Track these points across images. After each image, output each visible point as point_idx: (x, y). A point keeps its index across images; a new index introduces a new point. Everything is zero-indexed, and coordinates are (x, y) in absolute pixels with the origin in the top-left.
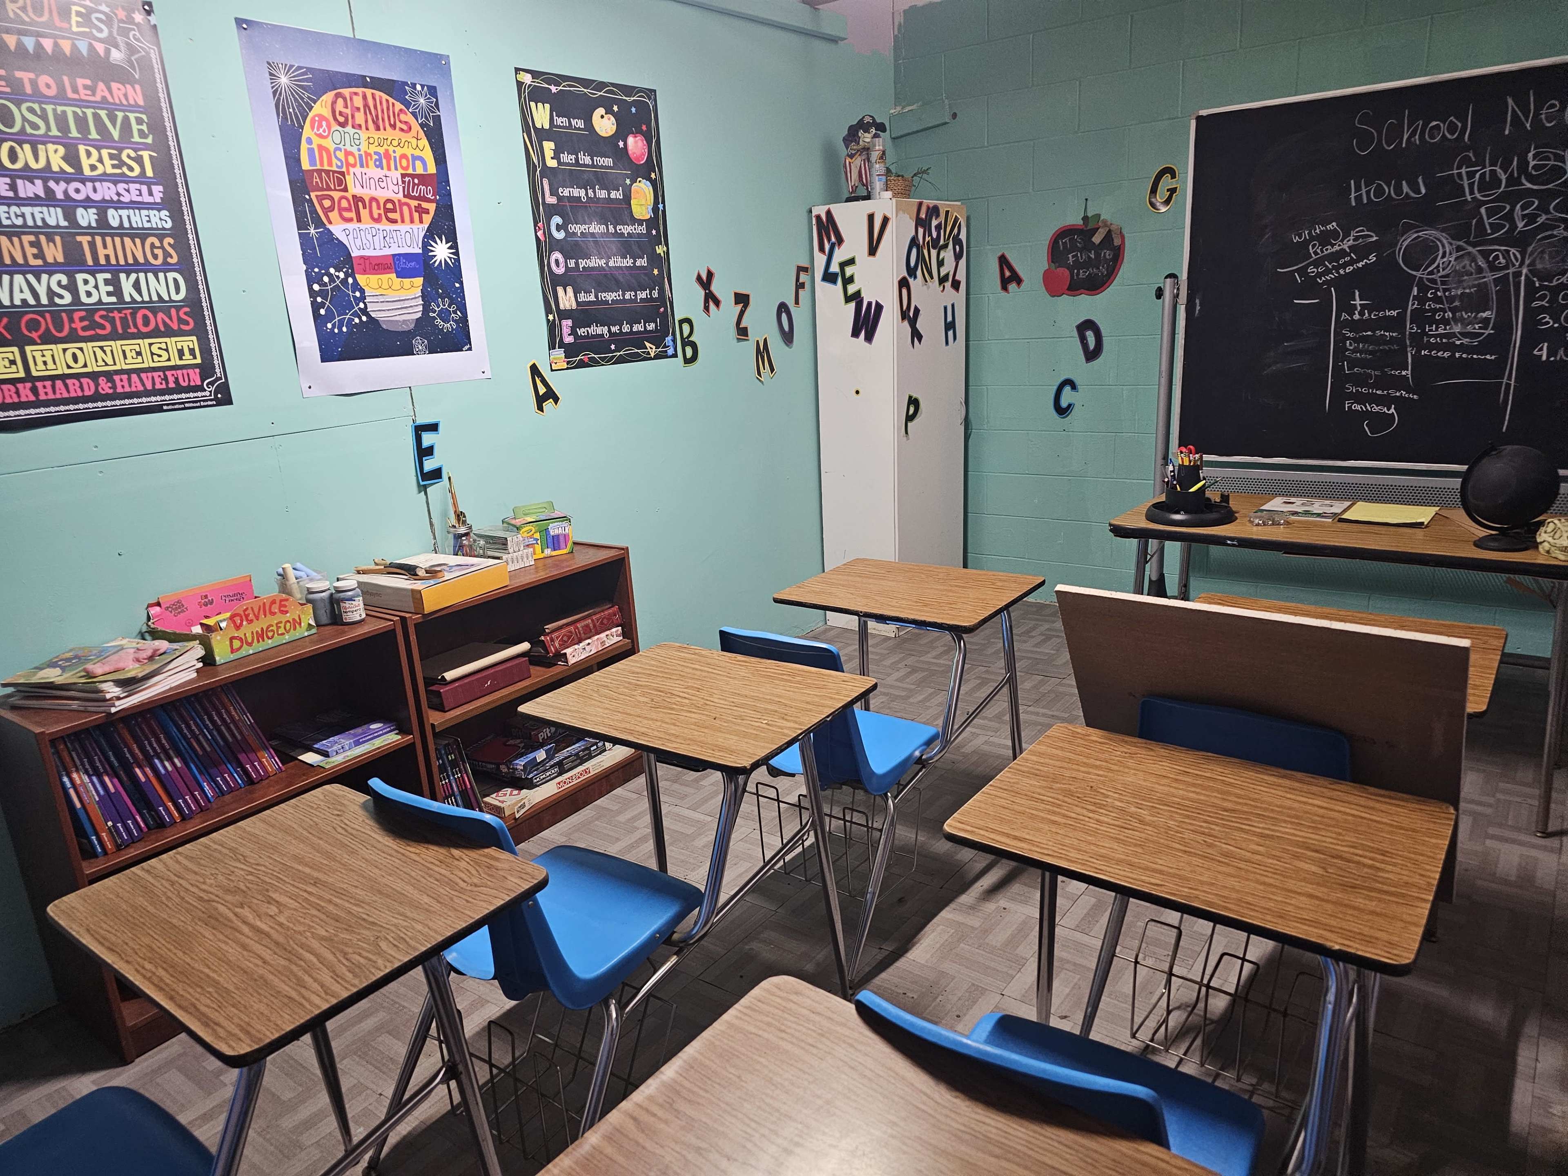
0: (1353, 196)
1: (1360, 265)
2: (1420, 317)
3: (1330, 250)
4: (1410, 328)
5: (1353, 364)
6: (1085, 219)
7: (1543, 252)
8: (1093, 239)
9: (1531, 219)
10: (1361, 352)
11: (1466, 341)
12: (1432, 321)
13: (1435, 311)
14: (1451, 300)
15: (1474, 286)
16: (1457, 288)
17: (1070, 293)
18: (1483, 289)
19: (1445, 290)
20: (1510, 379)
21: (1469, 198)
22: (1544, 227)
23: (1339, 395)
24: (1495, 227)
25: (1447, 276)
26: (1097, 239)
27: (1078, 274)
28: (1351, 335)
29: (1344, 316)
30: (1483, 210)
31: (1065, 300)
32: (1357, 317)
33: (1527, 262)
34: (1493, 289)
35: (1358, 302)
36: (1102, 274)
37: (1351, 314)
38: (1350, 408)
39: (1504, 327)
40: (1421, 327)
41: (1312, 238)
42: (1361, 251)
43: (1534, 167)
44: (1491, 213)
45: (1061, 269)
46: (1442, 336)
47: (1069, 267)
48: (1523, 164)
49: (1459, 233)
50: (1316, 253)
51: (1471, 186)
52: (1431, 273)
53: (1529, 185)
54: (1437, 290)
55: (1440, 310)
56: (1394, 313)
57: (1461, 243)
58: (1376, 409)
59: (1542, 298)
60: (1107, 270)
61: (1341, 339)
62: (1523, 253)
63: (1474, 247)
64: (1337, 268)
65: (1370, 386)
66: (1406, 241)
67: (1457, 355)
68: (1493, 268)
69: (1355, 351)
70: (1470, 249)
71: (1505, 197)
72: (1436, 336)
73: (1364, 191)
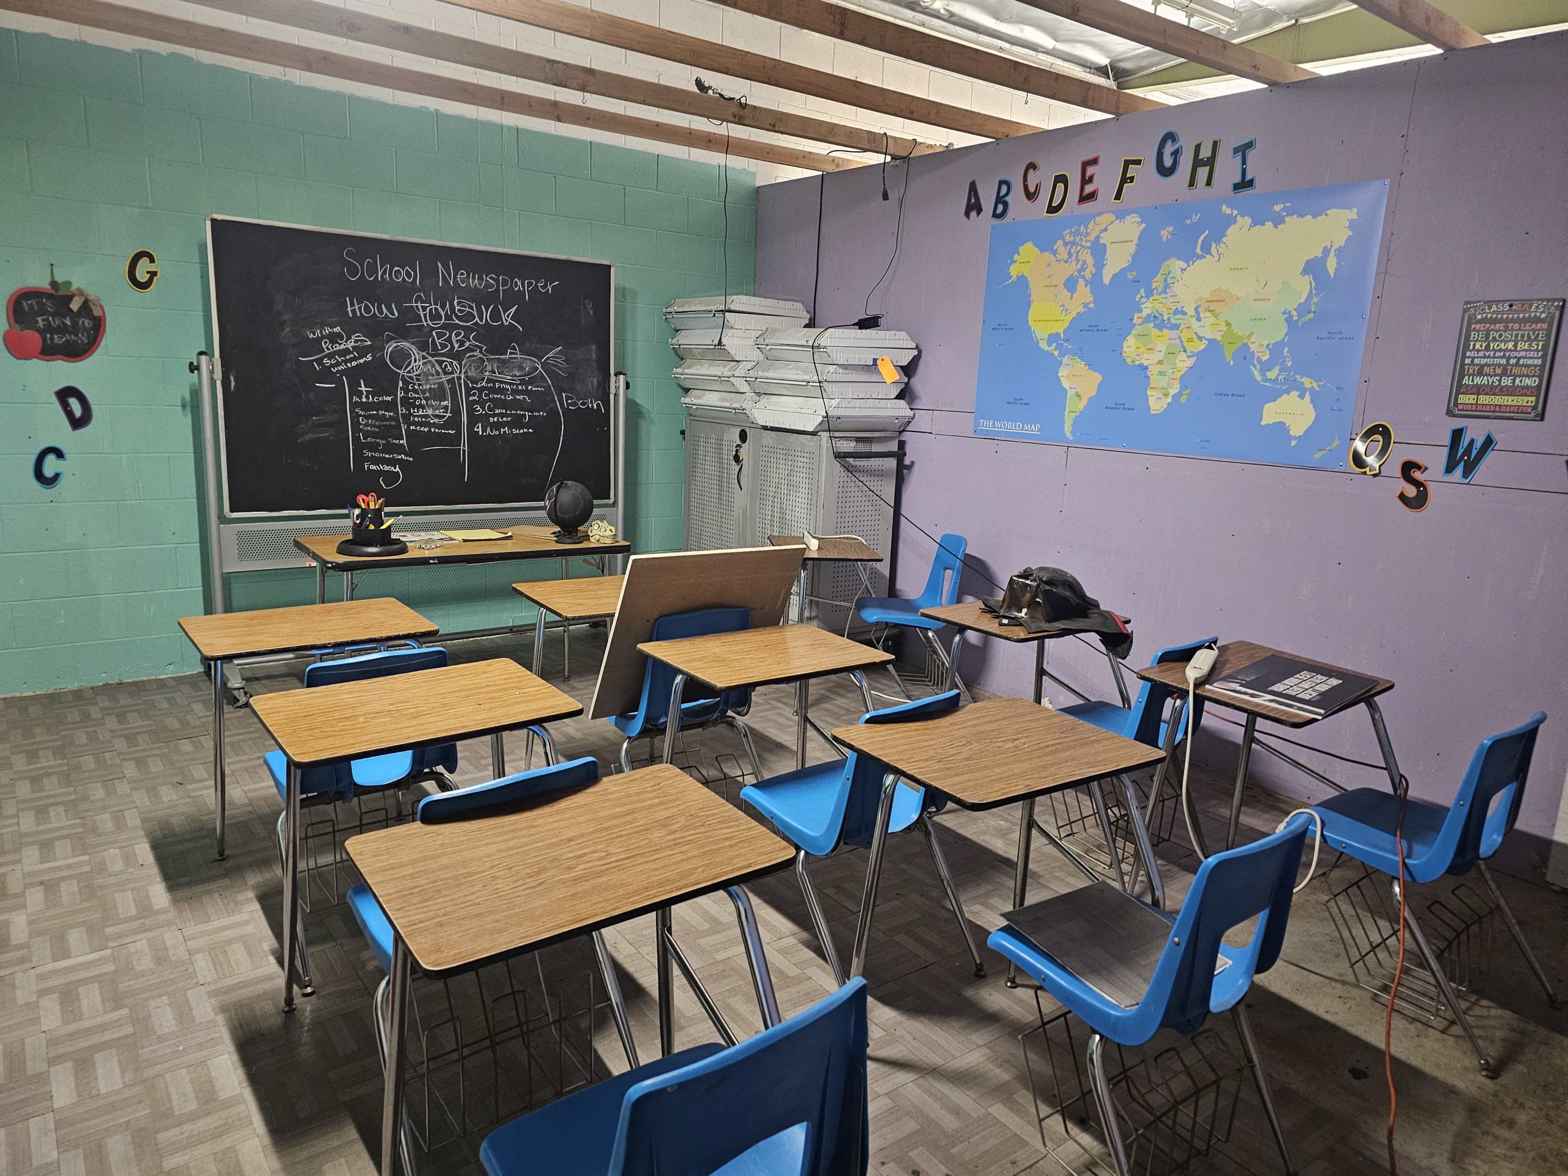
0: (349, 309)
1: (362, 361)
2: (405, 402)
3: (338, 347)
4: (401, 410)
5: (367, 435)
6: (54, 284)
7: (470, 365)
8: (71, 306)
9: (462, 344)
10: (371, 426)
11: (436, 420)
12: (414, 406)
13: (415, 399)
14: (424, 392)
15: (436, 384)
16: (426, 384)
17: (42, 356)
18: (441, 385)
19: (419, 385)
20: (464, 447)
21: (425, 324)
22: (468, 350)
23: (360, 459)
24: (444, 346)
25: (419, 375)
26: (75, 306)
27: (52, 339)
28: (362, 413)
29: (355, 399)
30: (434, 333)
31: (36, 365)
32: (364, 400)
33: (463, 371)
34: (447, 387)
35: (363, 389)
36: (82, 341)
37: (361, 398)
38: (368, 468)
39: (457, 412)
40: (408, 409)
41: (323, 337)
42: (362, 351)
43: (459, 310)
44: (440, 336)
45: (28, 332)
46: (422, 416)
47: (38, 330)
48: (452, 308)
49: (423, 347)
50: (328, 349)
51: (425, 315)
52: (409, 372)
53: (457, 322)
54: (414, 384)
55: (418, 398)
56: (389, 399)
57: (424, 354)
58: (387, 468)
59: (474, 395)
60: (88, 338)
61: (355, 417)
62: (460, 365)
63: (433, 357)
64: (346, 362)
65: (382, 452)
66: (391, 347)
67: (433, 430)
68: (445, 373)
69: (366, 425)
70: (430, 358)
71: (444, 326)
72: (418, 416)
73: (357, 307)
